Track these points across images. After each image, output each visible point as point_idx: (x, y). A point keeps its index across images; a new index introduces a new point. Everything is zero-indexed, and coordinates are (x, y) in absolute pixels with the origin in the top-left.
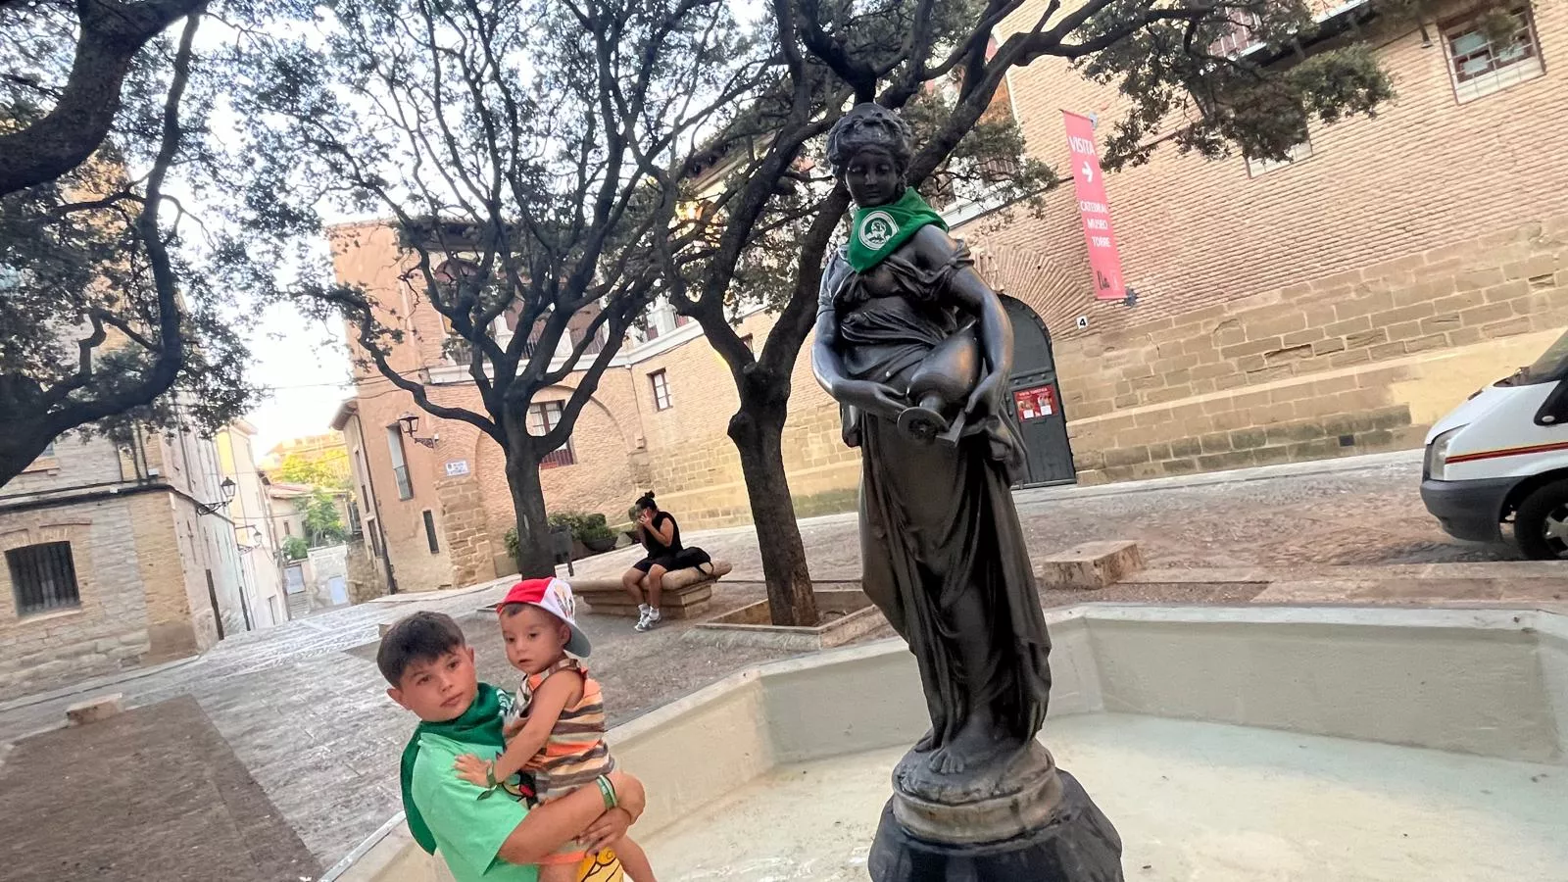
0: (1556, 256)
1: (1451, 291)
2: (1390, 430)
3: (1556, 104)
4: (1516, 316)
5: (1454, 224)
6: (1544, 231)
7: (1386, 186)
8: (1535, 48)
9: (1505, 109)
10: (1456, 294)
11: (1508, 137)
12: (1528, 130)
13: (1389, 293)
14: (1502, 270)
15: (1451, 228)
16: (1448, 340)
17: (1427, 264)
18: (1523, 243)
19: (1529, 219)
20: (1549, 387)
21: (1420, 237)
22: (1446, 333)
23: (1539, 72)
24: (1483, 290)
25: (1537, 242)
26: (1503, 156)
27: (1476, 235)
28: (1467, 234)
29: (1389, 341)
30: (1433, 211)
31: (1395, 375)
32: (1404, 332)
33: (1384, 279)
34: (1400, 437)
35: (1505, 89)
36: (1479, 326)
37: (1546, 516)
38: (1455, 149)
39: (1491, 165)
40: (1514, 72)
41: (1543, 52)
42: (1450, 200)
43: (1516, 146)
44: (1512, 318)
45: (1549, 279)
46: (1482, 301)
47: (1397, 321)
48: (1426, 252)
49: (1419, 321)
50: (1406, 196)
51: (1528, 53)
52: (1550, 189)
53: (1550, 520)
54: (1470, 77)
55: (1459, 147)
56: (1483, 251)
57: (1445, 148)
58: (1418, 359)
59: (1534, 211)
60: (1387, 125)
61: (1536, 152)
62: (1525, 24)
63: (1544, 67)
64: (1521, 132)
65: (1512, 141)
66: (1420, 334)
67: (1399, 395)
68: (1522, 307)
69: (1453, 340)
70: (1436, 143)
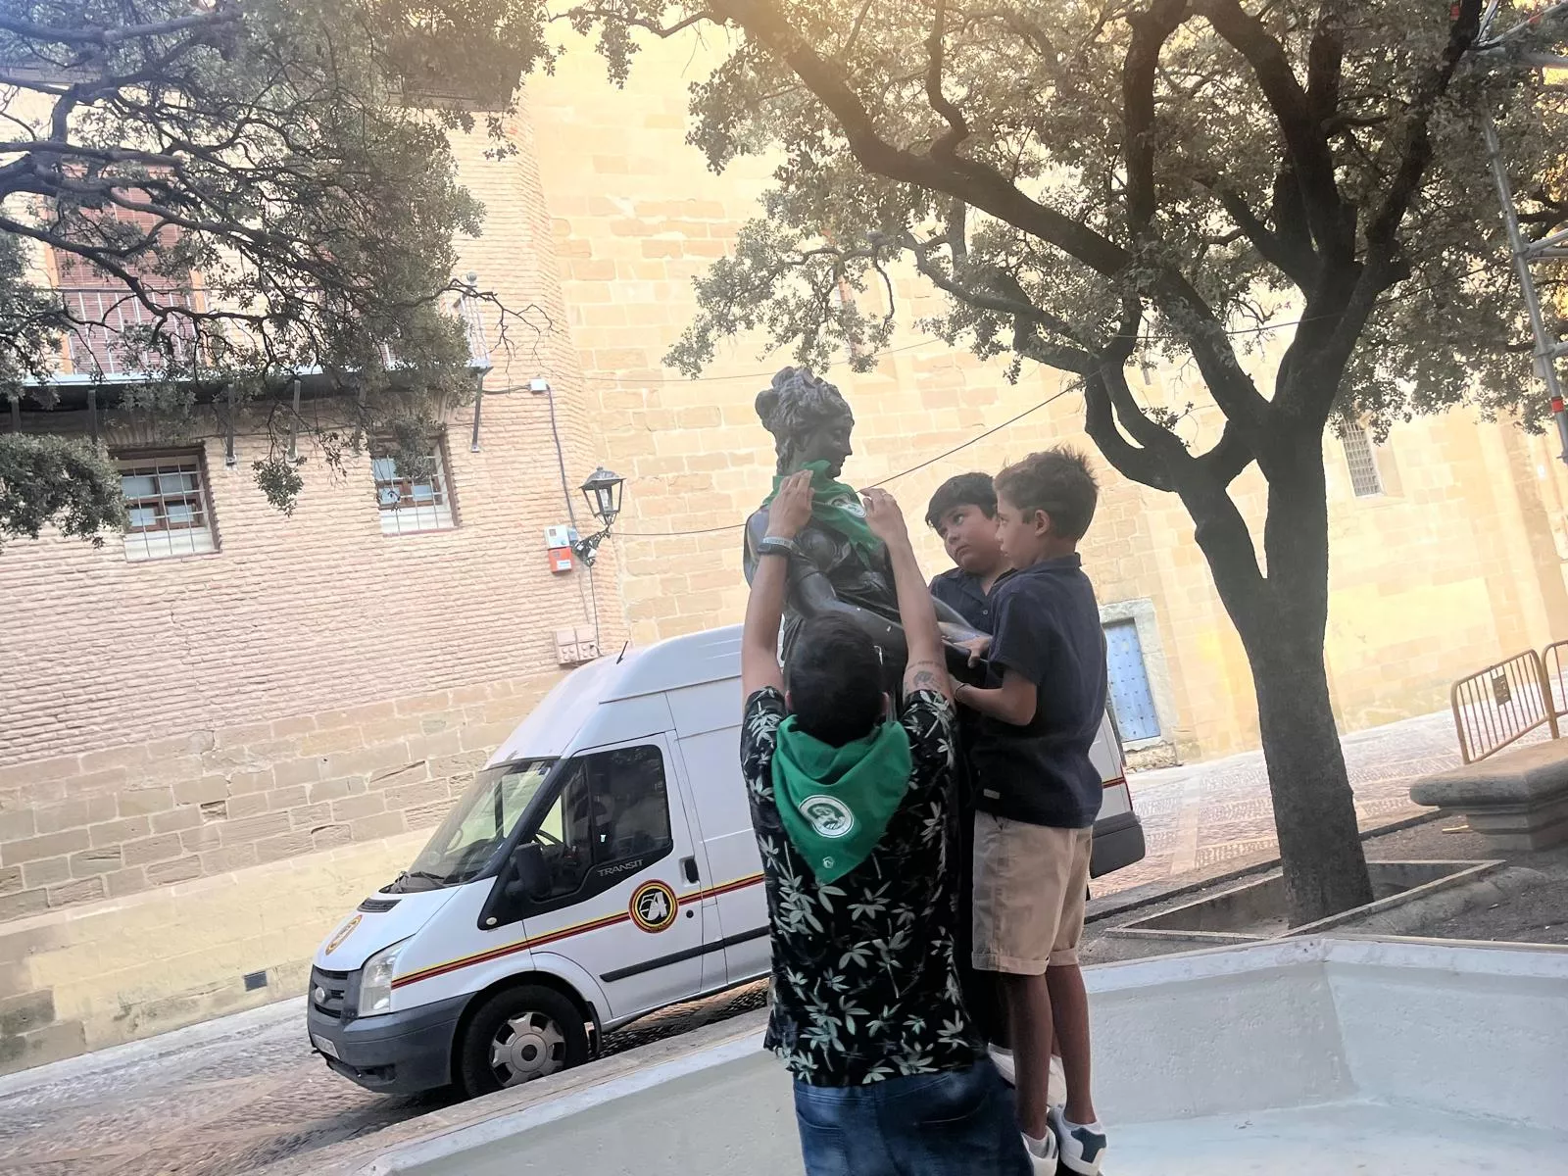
0: (228, 778)
1: (114, 816)
2: (24, 1034)
3: (229, 591)
4: (185, 854)
5: (118, 720)
6: (217, 744)
7: (33, 651)
8: (206, 517)
9: (180, 580)
10: (117, 819)
11: (182, 618)
12: (202, 615)
13: (31, 811)
14: (172, 790)
15: (116, 724)
16: (106, 889)
17: (83, 772)
18: (195, 757)
19: (201, 726)
20: (484, 888)
21: (76, 732)
22: (103, 876)
23: (210, 548)
24: (151, 815)
25: (209, 758)
26: (176, 640)
27: (143, 740)
28: (134, 736)
29: (25, 889)
30: (94, 697)
31: (34, 942)
32: (49, 872)
33: (24, 789)
34: (37, 1045)
35: (181, 557)
36: (143, 867)
37: (491, 1040)
38: (125, 618)
39: (164, 649)
40: (187, 539)
41: (219, 525)
42: (116, 686)
43: (190, 632)
44: (182, 856)
45: (221, 806)
46: (148, 832)
47: (38, 856)
48: (81, 755)
49: (68, 856)
50: (60, 670)
51: (198, 522)
52: (223, 692)
53: (496, 1043)
54: (139, 530)
55: (130, 616)
56: (153, 763)
57: (113, 614)
58: (68, 915)
59: (207, 716)
60: (41, 563)
61: (209, 643)
62: (195, 486)
63: (217, 542)
64: (196, 615)
65: (187, 624)
66: (68, 877)
67: (40, 973)
68: (192, 841)
69: (111, 889)
70: (101, 605)
